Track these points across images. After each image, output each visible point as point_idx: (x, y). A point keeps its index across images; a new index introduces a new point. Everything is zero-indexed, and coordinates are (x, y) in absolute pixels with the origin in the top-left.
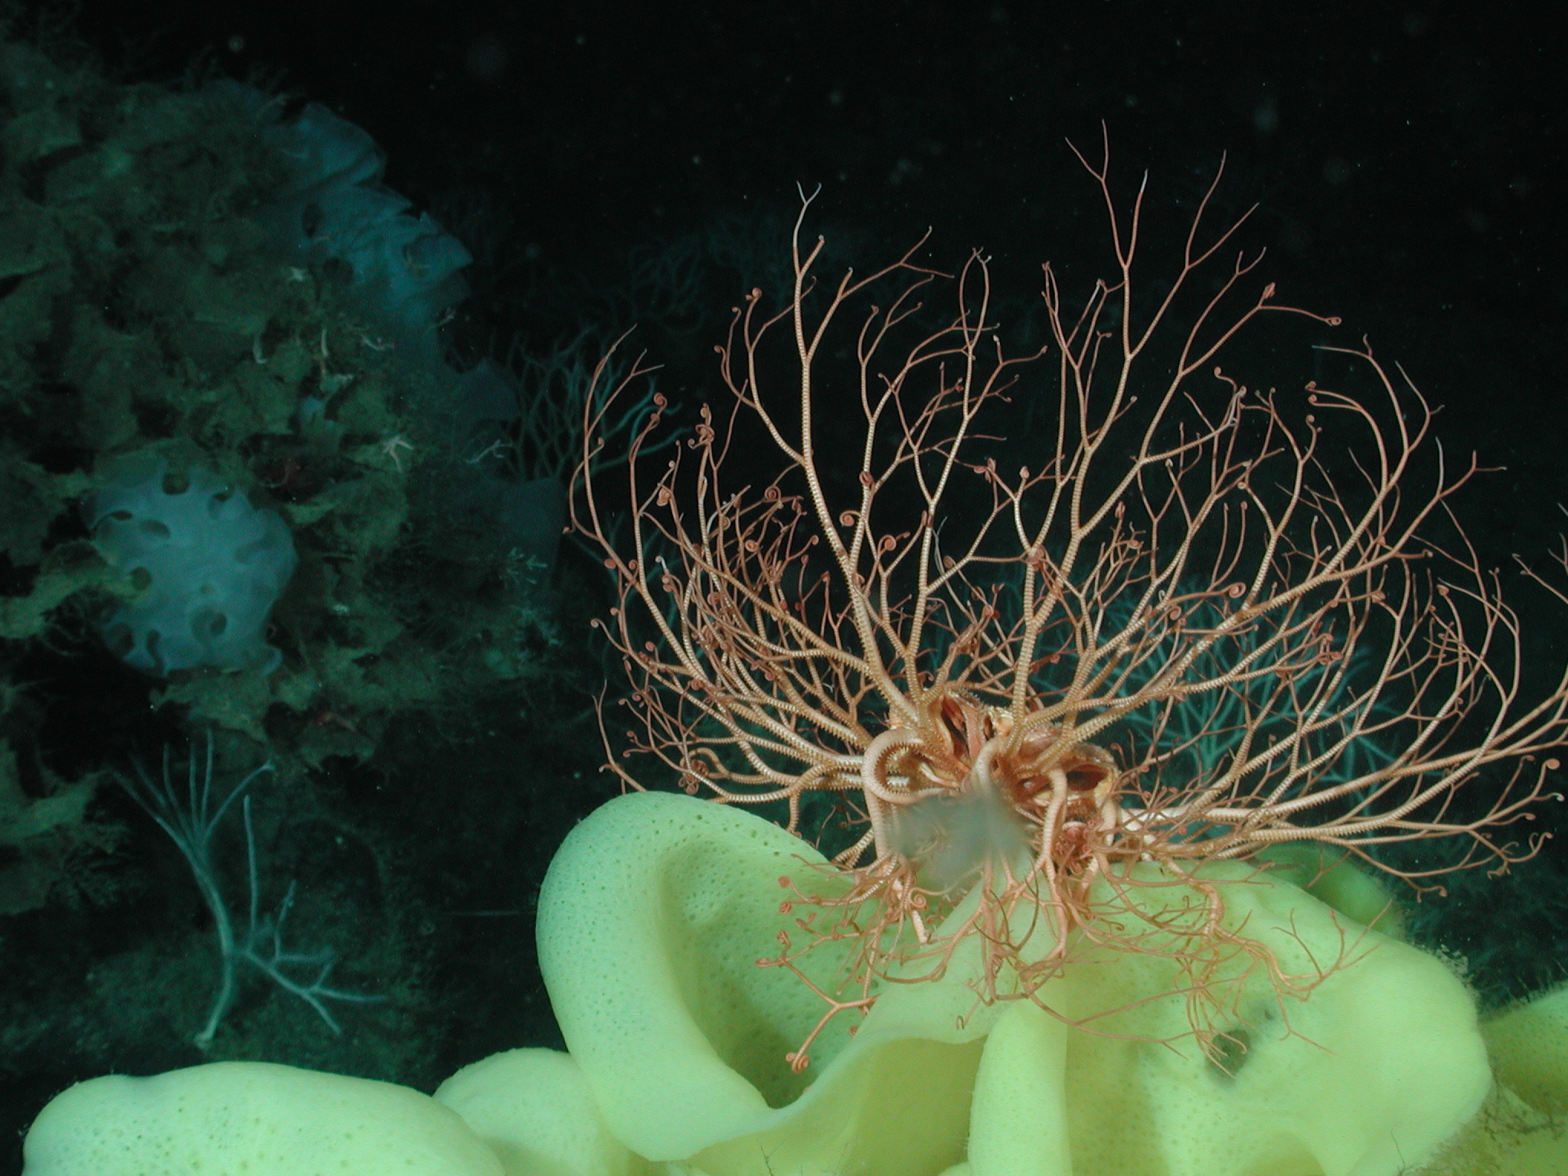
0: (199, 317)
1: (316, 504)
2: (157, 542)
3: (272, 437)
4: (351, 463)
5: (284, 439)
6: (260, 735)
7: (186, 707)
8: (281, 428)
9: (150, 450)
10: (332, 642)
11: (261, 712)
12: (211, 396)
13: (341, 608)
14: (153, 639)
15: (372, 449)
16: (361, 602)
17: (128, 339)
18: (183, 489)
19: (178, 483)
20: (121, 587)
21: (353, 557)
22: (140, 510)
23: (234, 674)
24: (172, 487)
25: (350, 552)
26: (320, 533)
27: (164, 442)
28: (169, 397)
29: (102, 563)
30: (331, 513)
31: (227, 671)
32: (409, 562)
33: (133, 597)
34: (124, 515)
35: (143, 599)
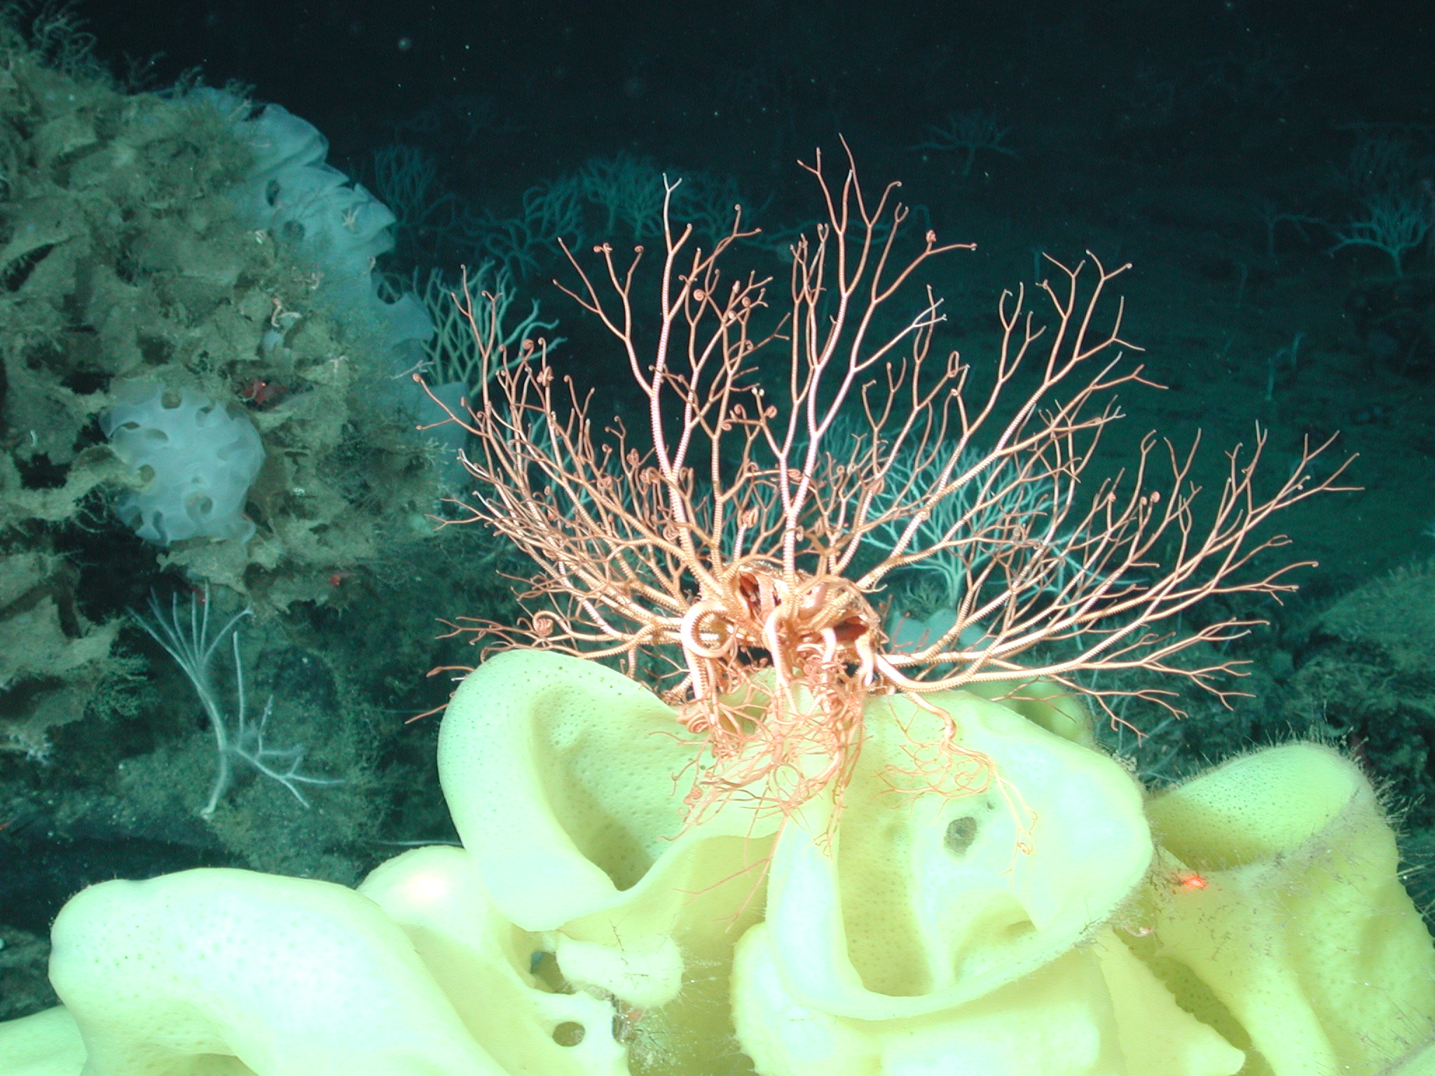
0: (187, 273)
1: (279, 412)
2: (158, 445)
3: (244, 361)
4: (305, 380)
5: (253, 363)
6: (241, 587)
7: (186, 567)
8: (251, 356)
9: (152, 374)
10: (293, 516)
11: (241, 570)
12: (196, 333)
13: (299, 491)
14: (158, 518)
15: (319, 369)
16: (314, 486)
17: (133, 290)
18: (176, 405)
19: (174, 400)
20: (132, 480)
21: (307, 452)
22: (145, 421)
23: (220, 543)
24: (169, 404)
25: (304, 447)
26: (281, 434)
27: (162, 368)
28: (165, 334)
29: (117, 461)
30: (290, 419)
31: (215, 540)
32: (349, 454)
33: (142, 486)
34: (133, 426)
35: (148, 489)
